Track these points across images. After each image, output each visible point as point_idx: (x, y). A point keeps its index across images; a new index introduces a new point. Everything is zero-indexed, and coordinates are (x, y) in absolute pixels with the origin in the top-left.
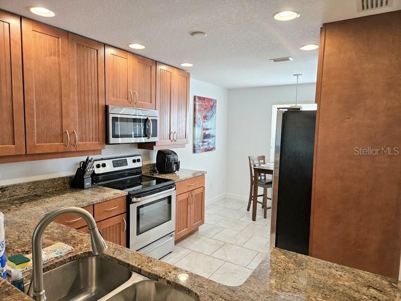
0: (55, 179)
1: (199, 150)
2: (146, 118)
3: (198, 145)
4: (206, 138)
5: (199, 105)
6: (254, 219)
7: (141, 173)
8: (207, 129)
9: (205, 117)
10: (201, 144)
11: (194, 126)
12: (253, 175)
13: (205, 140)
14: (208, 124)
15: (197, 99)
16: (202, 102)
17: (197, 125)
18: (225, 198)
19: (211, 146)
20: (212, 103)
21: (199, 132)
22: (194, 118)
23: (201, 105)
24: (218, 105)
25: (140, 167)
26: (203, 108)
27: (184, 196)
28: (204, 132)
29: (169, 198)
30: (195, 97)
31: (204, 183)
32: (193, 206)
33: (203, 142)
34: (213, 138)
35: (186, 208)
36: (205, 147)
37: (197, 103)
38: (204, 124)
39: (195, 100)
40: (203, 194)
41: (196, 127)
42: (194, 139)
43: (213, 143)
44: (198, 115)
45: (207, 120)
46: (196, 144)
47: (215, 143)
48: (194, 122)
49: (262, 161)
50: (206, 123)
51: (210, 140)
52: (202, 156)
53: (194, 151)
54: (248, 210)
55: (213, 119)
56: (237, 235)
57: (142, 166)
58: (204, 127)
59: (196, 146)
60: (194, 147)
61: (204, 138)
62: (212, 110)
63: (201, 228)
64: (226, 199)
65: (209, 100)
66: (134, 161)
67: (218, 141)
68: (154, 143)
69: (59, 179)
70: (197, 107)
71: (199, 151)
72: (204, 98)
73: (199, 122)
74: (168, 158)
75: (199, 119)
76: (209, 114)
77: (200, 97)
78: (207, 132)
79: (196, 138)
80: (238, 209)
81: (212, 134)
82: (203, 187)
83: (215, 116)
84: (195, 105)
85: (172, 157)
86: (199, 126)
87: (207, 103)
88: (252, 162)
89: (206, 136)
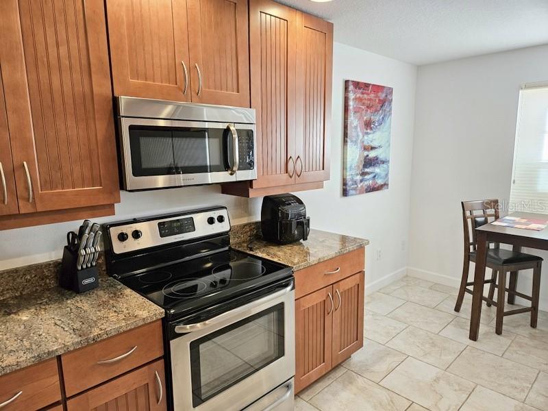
0: (16, 271)
1: (355, 189)
2: (223, 126)
3: (352, 180)
4: (371, 165)
5: (355, 99)
6: (474, 336)
7: (229, 243)
8: (373, 148)
9: (368, 124)
10: (359, 178)
11: (345, 142)
12: (471, 241)
13: (366, 170)
14: (374, 138)
15: (351, 87)
16: (363, 93)
17: (352, 141)
18: (407, 276)
19: (380, 182)
20: (384, 95)
21: (355, 155)
22: (345, 127)
23: (360, 100)
24: (395, 97)
25: (227, 233)
26: (363, 104)
27: (317, 299)
28: (366, 153)
29: (280, 308)
30: (347, 82)
31: (362, 264)
32: (337, 314)
33: (363, 174)
34: (385, 166)
35: (320, 323)
36: (366, 183)
37: (351, 96)
38: (366, 138)
39: (346, 89)
40: (359, 288)
41: (349, 143)
42: (344, 168)
43: (383, 174)
44: (353, 120)
45: (371, 129)
46: (348, 178)
47: (387, 175)
48: (345, 135)
49: (491, 211)
50: (370, 136)
51: (377, 170)
52: (360, 201)
53: (345, 193)
54: (457, 309)
55: (385, 126)
56: (437, 380)
57: (228, 229)
58: (366, 143)
59: (349, 183)
60: (345, 184)
61: (365, 166)
62: (384, 108)
63: (357, 357)
64: (407, 280)
65: (378, 88)
66: (211, 221)
67: (395, 171)
68: (249, 183)
69: (29, 269)
70: (351, 103)
71: (353, 192)
72: (367, 85)
73: (354, 134)
74: (282, 213)
75: (356, 127)
76: (376, 118)
77: (358, 83)
78: (372, 154)
79: (348, 166)
80: (434, 305)
81: (382, 157)
82: (362, 273)
83: (388, 121)
84: (346, 100)
85: (291, 210)
86: (356, 142)
87: (372, 96)
88: (468, 213)
89: (369, 163)
